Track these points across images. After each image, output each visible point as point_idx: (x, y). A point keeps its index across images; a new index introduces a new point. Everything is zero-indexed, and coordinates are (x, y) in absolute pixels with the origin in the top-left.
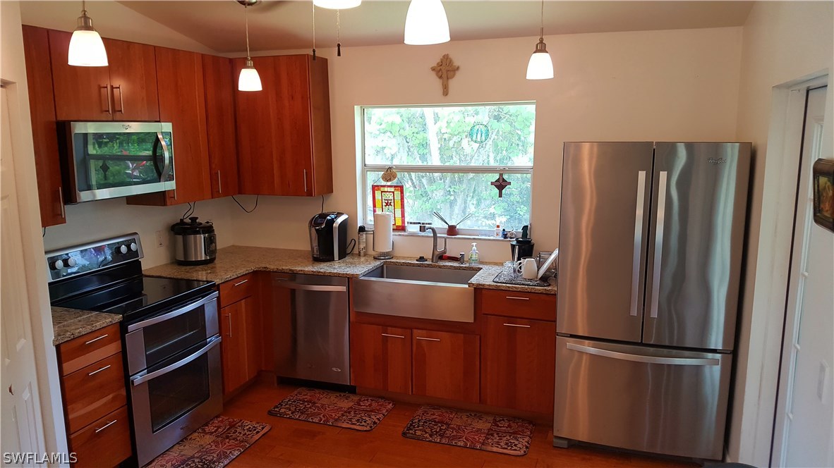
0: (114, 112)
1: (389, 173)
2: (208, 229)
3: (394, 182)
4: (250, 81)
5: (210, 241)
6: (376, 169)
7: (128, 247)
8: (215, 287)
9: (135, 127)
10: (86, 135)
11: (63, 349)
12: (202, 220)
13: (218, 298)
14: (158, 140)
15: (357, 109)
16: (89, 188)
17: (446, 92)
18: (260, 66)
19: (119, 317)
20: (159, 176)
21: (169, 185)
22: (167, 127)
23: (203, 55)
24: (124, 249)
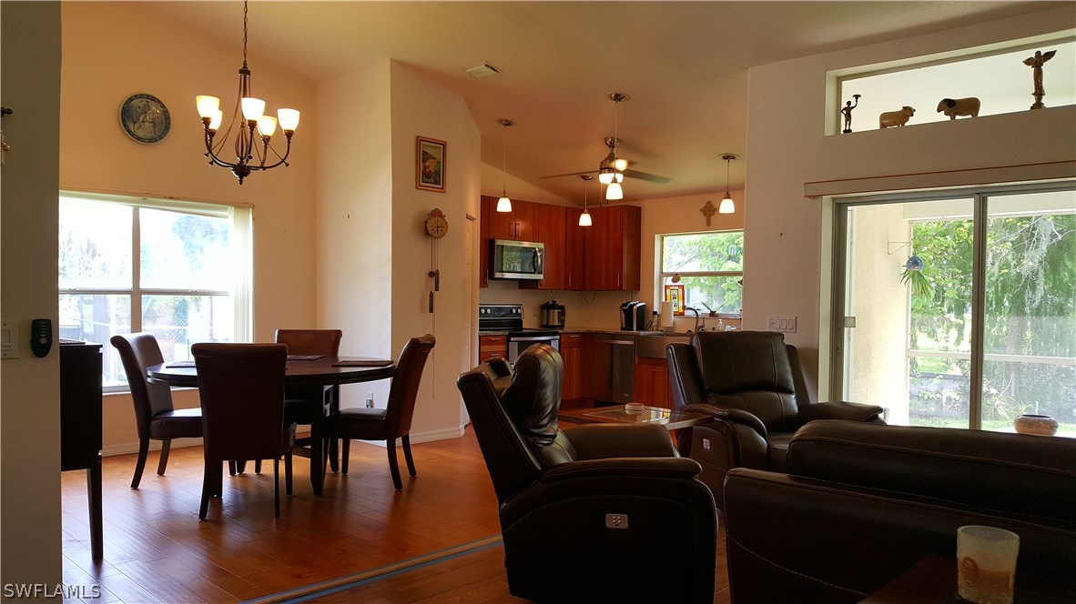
0: (516, 237)
1: (676, 277)
2: (562, 308)
3: (679, 283)
4: (585, 220)
5: (562, 314)
6: (669, 275)
7: (517, 310)
8: (560, 334)
9: (526, 244)
10: (503, 246)
11: (482, 338)
12: (559, 303)
13: (560, 340)
14: (535, 252)
15: (657, 237)
16: (502, 271)
17: (709, 224)
18: (592, 213)
19: (507, 333)
20: (536, 271)
21: (540, 277)
22: (541, 246)
23: (566, 208)
24: (514, 311)
